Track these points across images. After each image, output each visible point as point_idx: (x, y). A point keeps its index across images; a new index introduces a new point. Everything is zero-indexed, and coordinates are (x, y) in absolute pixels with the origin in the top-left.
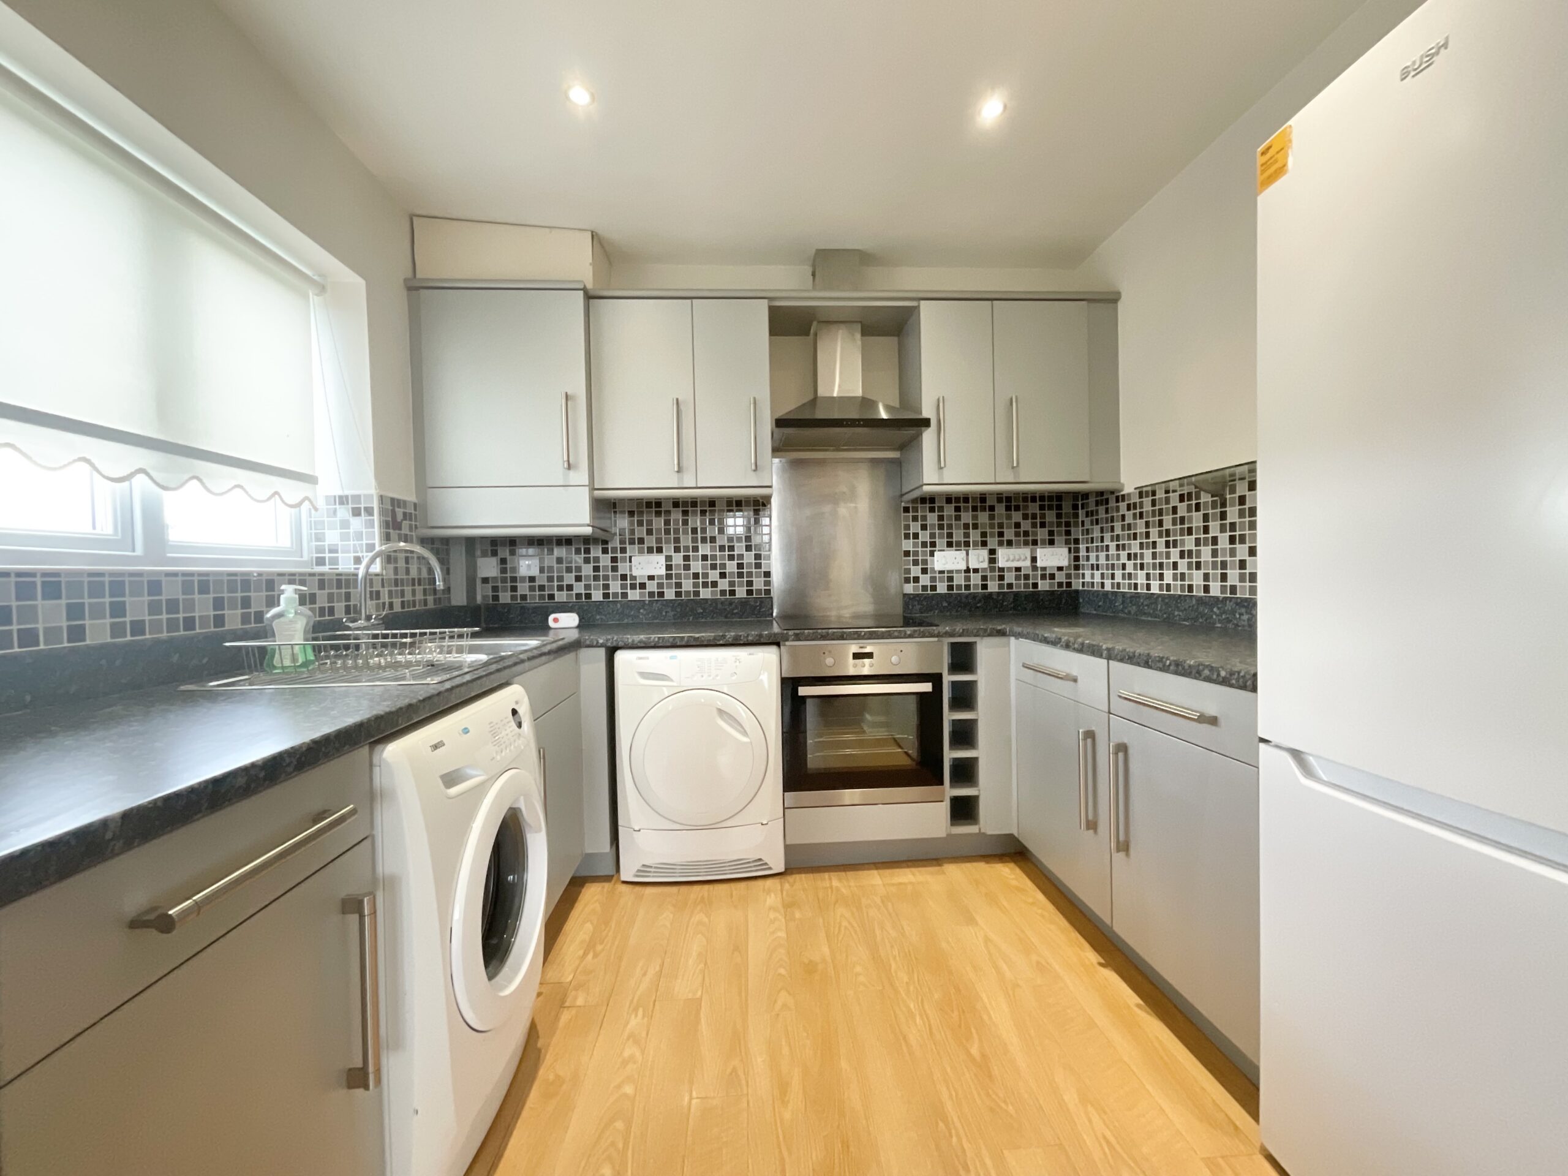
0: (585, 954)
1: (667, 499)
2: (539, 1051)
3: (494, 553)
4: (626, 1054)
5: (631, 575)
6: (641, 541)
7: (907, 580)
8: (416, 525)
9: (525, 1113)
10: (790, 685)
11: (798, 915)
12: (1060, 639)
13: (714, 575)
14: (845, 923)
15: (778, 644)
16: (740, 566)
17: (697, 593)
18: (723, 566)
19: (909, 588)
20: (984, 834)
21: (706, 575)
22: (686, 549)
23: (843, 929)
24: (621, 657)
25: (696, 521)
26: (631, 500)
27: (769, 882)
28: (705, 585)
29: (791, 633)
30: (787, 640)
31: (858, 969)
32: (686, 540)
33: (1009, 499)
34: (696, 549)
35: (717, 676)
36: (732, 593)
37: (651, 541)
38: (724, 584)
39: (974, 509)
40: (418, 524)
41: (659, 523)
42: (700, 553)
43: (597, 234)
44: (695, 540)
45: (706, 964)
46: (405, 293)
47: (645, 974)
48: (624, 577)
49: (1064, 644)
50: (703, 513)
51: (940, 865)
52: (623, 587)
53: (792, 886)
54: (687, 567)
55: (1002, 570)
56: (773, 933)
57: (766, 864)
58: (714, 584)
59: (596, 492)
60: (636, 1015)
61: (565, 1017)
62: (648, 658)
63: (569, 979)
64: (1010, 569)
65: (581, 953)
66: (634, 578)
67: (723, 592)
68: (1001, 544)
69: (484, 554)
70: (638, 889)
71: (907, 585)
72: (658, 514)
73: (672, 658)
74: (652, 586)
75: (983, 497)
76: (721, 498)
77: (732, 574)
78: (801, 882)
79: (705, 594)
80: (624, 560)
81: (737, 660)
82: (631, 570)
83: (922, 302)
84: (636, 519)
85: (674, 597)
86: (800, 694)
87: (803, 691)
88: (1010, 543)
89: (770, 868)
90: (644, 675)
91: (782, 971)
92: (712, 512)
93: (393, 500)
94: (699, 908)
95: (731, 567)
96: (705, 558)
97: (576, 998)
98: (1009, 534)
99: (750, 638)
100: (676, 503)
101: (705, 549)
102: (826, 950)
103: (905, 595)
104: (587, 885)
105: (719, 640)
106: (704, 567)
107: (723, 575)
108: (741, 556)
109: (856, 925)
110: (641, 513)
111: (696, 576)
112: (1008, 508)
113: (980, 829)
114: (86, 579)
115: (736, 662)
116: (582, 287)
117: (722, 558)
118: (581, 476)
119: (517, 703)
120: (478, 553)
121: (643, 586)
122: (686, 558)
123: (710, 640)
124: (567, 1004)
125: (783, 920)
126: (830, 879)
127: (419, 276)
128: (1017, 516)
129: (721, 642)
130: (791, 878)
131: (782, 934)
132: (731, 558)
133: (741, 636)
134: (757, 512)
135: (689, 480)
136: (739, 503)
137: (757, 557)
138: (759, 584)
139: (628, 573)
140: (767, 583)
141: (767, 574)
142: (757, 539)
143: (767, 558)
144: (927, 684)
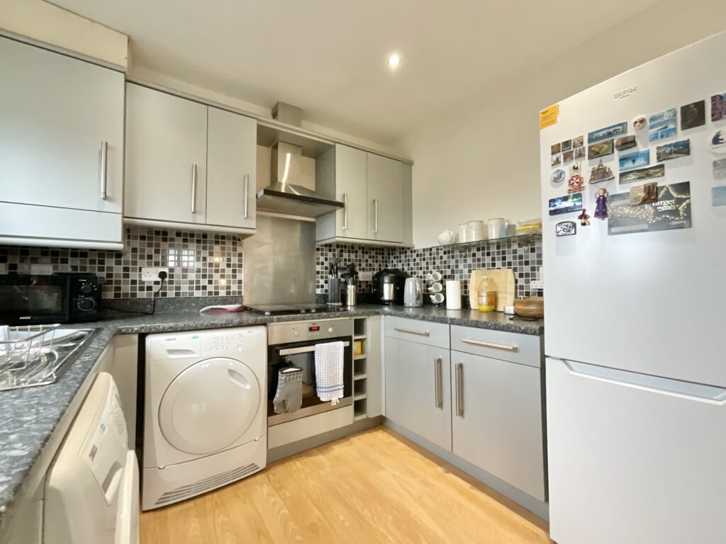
1: (172, 229)
5: (140, 281)
6: (150, 257)
7: (318, 287)
13: (204, 282)
15: (265, 325)
16: (222, 276)
17: (191, 294)
18: (211, 276)
20: (370, 418)
21: (198, 282)
23: (319, 495)
25: (193, 246)
26: (142, 228)
27: (258, 477)
28: (198, 288)
29: (275, 317)
31: (341, 518)
36: (217, 293)
37: (157, 258)
38: (210, 288)
43: (131, 40)
48: (134, 282)
49: (421, 318)
50: (198, 241)
52: (133, 289)
53: (274, 475)
54: (185, 276)
56: (279, 511)
57: (256, 466)
58: (204, 288)
59: (125, 219)
62: (175, 339)
66: (142, 283)
67: (210, 293)
68: (360, 270)
71: (317, 289)
72: (164, 239)
74: (156, 288)
75: (353, 246)
76: (211, 232)
77: (217, 281)
78: (279, 470)
79: (198, 294)
80: (134, 270)
81: (241, 336)
82: (140, 276)
83: (337, 145)
85: (174, 296)
86: (281, 354)
87: (282, 352)
88: (364, 269)
89: (258, 468)
90: (171, 352)
91: (298, 538)
92: (205, 242)
94: (217, 512)
95: (217, 277)
96: (198, 270)
98: (364, 265)
99: (250, 322)
100: (179, 234)
102: (316, 512)
103: (317, 295)
106: (197, 277)
107: (210, 282)
108: (223, 271)
110: (151, 238)
111: (191, 282)
112: (363, 252)
116: (122, 71)
118: (115, 206)
121: (150, 288)
125: (280, 500)
126: (295, 464)
128: (366, 257)
130: (271, 471)
131: (286, 511)
132: (217, 271)
133: (243, 321)
134: (234, 243)
135: (200, 219)
136: (223, 237)
137: (234, 271)
138: (234, 288)
139: (138, 279)
140: (240, 287)
141: (240, 282)
142: (234, 260)
143: (240, 272)
144: (348, 342)
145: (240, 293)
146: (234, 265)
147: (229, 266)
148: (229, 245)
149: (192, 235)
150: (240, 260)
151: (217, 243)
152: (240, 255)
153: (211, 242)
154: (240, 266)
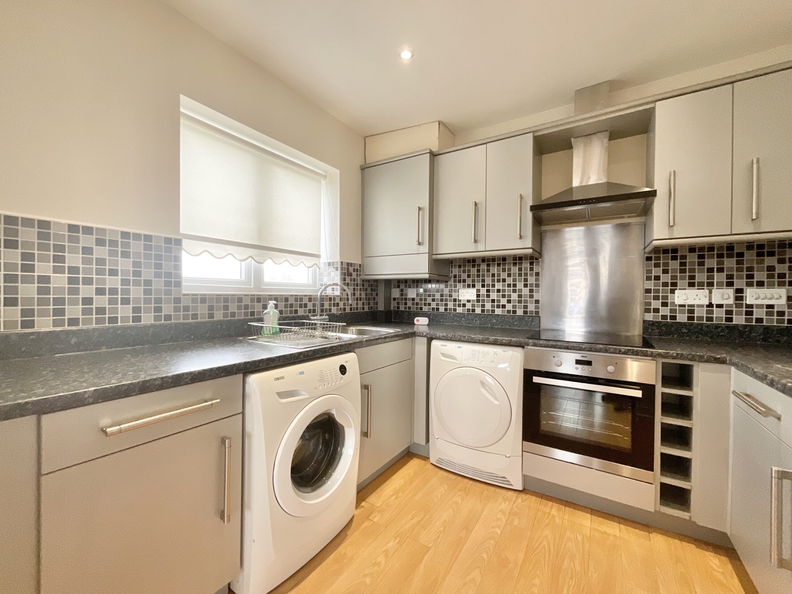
0: (392, 496)
1: (479, 258)
2: (347, 535)
3: (399, 287)
4: (379, 559)
5: (458, 299)
6: (464, 281)
7: (647, 311)
8: (360, 274)
9: (324, 564)
10: (528, 374)
11: (516, 523)
12: (766, 376)
13: (504, 301)
14: (545, 543)
15: (523, 347)
16: (520, 296)
17: (493, 311)
18: (509, 296)
19: (650, 317)
21: (499, 301)
22: (488, 285)
23: (541, 546)
24: (434, 343)
25: (494, 269)
26: (460, 259)
28: (498, 307)
29: (530, 341)
30: (528, 345)
32: (488, 281)
33: (761, 246)
34: (493, 286)
35: (482, 361)
36: (515, 312)
37: (469, 281)
38: (509, 307)
39: (720, 256)
40: (361, 273)
41: (474, 271)
42: (496, 288)
43: (442, 122)
44: (493, 281)
45: (445, 529)
46: (360, 171)
47: (412, 519)
48: (455, 300)
49: (769, 382)
50: (499, 265)
51: (649, 532)
52: (454, 305)
53: (522, 501)
54: (488, 296)
55: (751, 306)
56: (493, 527)
57: (508, 481)
58: (504, 306)
59: (434, 256)
60: (395, 541)
61: (366, 524)
62: (446, 346)
63: (378, 505)
64: (760, 306)
65: (391, 494)
66: (460, 301)
67: (509, 311)
68: (750, 285)
69: (395, 287)
70: (437, 469)
71: (647, 314)
72: (474, 266)
73: (459, 347)
74: (469, 306)
75: (730, 247)
76: (509, 256)
77: (515, 300)
79: (498, 311)
80: (455, 292)
81: (495, 353)
82: (458, 297)
83: (658, 103)
84: (462, 269)
85: (480, 313)
86: (535, 381)
87: (536, 379)
88: (760, 284)
89: (511, 485)
90: (443, 355)
91: (485, 556)
92: (504, 265)
93: (348, 264)
94: (460, 493)
95: (514, 296)
96: (498, 291)
97: (375, 516)
98: (759, 276)
99: (504, 341)
100: (483, 260)
101: (499, 286)
102: (521, 556)
103: (644, 321)
104: (415, 459)
105: (485, 340)
106: (498, 296)
107: (509, 301)
108: (520, 290)
109: (552, 549)
110: (465, 266)
111: (493, 301)
112: (760, 254)
113: (690, 517)
114: (215, 297)
115: (494, 355)
116: (429, 151)
117: (509, 291)
118: (425, 248)
119: (346, 362)
120: (392, 286)
121: (464, 305)
122: (488, 291)
123: (479, 340)
124: (370, 518)
125: (504, 521)
126: (552, 508)
127: (367, 162)
128: (769, 261)
129: (486, 342)
131: (499, 531)
132: (514, 291)
133: (498, 339)
134: (531, 264)
135: (481, 247)
136: (521, 258)
137: (531, 291)
138: (531, 307)
139: (457, 298)
140: (537, 307)
141: (537, 302)
142: (531, 280)
143: (538, 292)
144: (641, 392)
145: (537, 313)
146: (531, 285)
147: (526, 286)
148: (526, 265)
150: (537, 280)
151: (515, 264)
152: (537, 274)
153: (509, 264)
154: (537, 286)
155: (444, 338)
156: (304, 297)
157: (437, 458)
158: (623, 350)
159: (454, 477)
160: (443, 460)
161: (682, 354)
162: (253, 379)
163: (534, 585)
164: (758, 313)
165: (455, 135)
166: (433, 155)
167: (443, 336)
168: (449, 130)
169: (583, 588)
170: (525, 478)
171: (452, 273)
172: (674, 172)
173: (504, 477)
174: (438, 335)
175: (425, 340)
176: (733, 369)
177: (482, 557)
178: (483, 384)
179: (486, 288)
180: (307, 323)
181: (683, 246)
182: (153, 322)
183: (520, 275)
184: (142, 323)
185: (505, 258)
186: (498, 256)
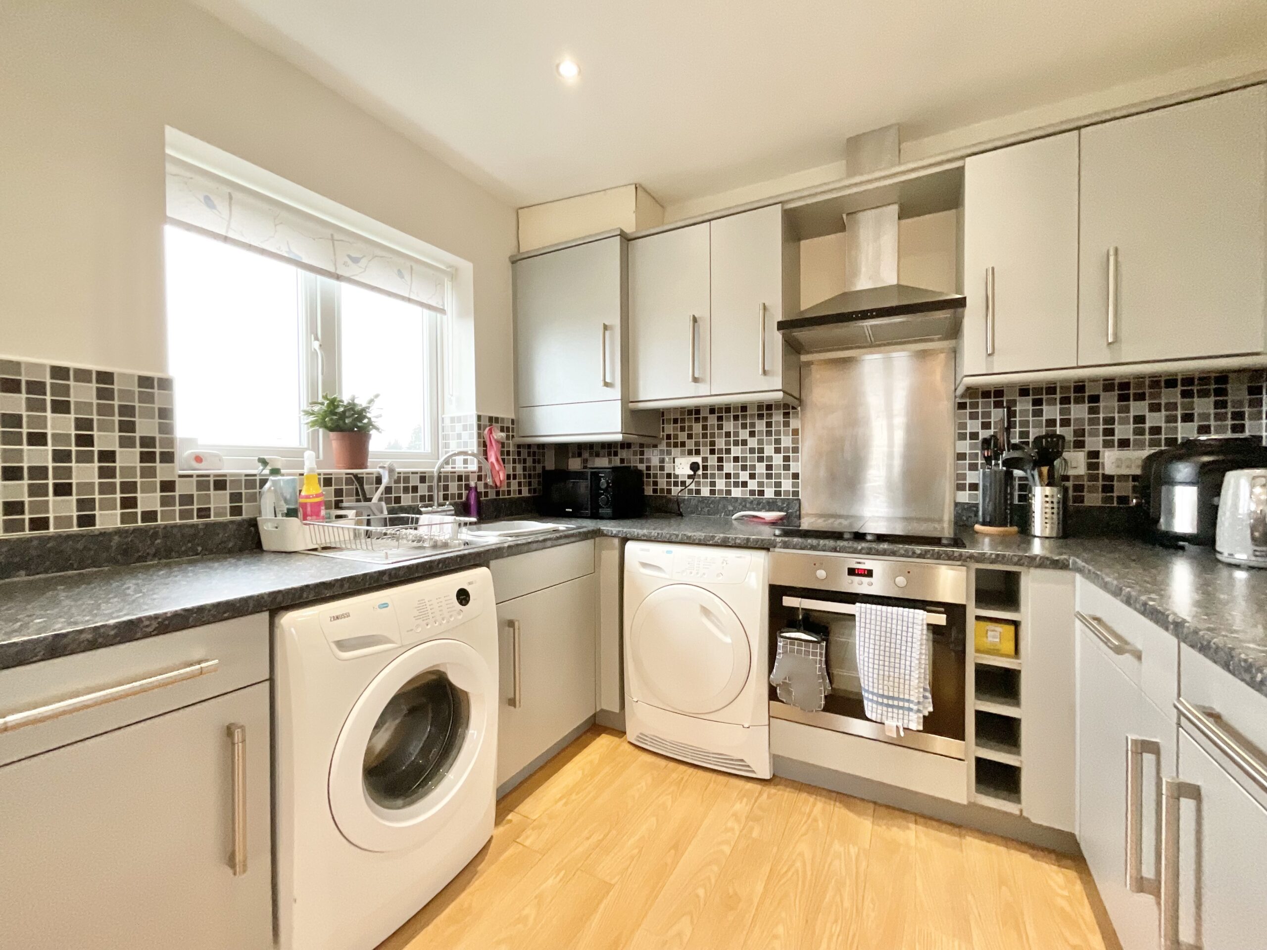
0: (560, 799)
1: (705, 406)
2: (476, 873)
3: (580, 455)
4: (526, 911)
5: (674, 474)
6: (683, 444)
7: (960, 487)
8: (513, 436)
9: (430, 928)
10: (776, 593)
11: (755, 834)
13: (744, 476)
14: (798, 864)
15: (768, 549)
16: (769, 467)
17: (729, 492)
18: (753, 467)
19: (964, 497)
20: (1027, 820)
21: (737, 476)
22: (720, 451)
23: (793, 870)
24: (631, 546)
25: (729, 426)
26: (675, 409)
27: (749, 785)
28: (736, 485)
29: (780, 539)
30: (776, 547)
32: (720, 443)
33: (1124, 385)
34: (728, 451)
35: (704, 574)
36: (761, 493)
37: (690, 445)
38: (753, 485)
39: (1065, 401)
40: (515, 434)
41: (697, 428)
42: (732, 455)
43: (640, 185)
44: (727, 443)
45: (640, 851)
46: (510, 264)
47: (588, 838)
48: (669, 476)
50: (736, 418)
51: (961, 836)
52: (668, 483)
53: (769, 797)
54: (720, 468)
55: (1110, 478)
56: (719, 844)
57: (749, 766)
58: (745, 484)
59: (630, 405)
60: (556, 877)
61: (512, 851)
62: (648, 550)
63: (534, 818)
64: (1123, 478)
65: (558, 796)
66: (676, 476)
67: (752, 492)
68: (1108, 444)
69: (573, 457)
71: (960, 493)
72: (697, 420)
73: (669, 552)
74: (689, 484)
75: (1080, 387)
77: (761, 475)
78: (783, 796)
79: (737, 493)
80: (669, 461)
81: (725, 561)
82: (674, 470)
83: (968, 160)
84: (679, 425)
85: (708, 495)
86: (784, 604)
87: (789, 601)
88: (1124, 444)
89: (753, 772)
90: (644, 565)
91: (701, 892)
92: (744, 417)
93: (491, 419)
94: (671, 790)
95: (761, 468)
96: (736, 459)
97: (527, 837)
98: (1123, 431)
99: (738, 541)
100: (712, 410)
101: (736, 451)
102: (760, 888)
103: (957, 504)
104: (603, 735)
105: (709, 541)
106: (735, 468)
107: (752, 476)
108: (770, 458)
109: (809, 873)
110: (683, 420)
111: (728, 476)
112: (1124, 398)
113: (1021, 811)
115: (723, 563)
116: (618, 233)
117: (752, 459)
118: (616, 393)
119: (470, 583)
120: (570, 455)
121: (683, 484)
122: (720, 460)
123: (700, 540)
124: (518, 840)
125: (737, 833)
126: (814, 805)
127: (521, 251)
128: (1137, 408)
129: (711, 542)
130: (772, 790)
131: (727, 849)
132: (761, 459)
133: (729, 538)
134: (786, 415)
135: (703, 389)
136: (769, 407)
137: (786, 459)
138: (787, 485)
139: (672, 472)
140: (795, 485)
141: (796, 476)
142: (786, 441)
143: (796, 460)
144: (945, 616)
145: (796, 493)
146: (787, 449)
147: (778, 451)
148: (778, 417)
149: (728, 409)
150: (795, 441)
151: (760, 416)
152: (795, 432)
153: (752, 416)
154: (796, 450)
155: (645, 538)
156: (410, 475)
157: (637, 733)
158: (918, 552)
159: (663, 762)
160: (647, 736)
161: (1004, 556)
162: (290, 620)
163: (776, 937)
164: (1121, 489)
165: (662, 207)
166: (626, 239)
167: (644, 535)
168: (654, 198)
169: (854, 936)
170: (776, 760)
171: (663, 431)
172: (993, 269)
173: (742, 760)
174: (636, 534)
175: (616, 541)
176: (1078, 577)
177: (698, 896)
178: (705, 611)
179: (716, 456)
180: (412, 518)
181: (1011, 386)
182: (119, 525)
183: (769, 433)
184: (97, 527)
185: (746, 407)
186: (735, 404)
